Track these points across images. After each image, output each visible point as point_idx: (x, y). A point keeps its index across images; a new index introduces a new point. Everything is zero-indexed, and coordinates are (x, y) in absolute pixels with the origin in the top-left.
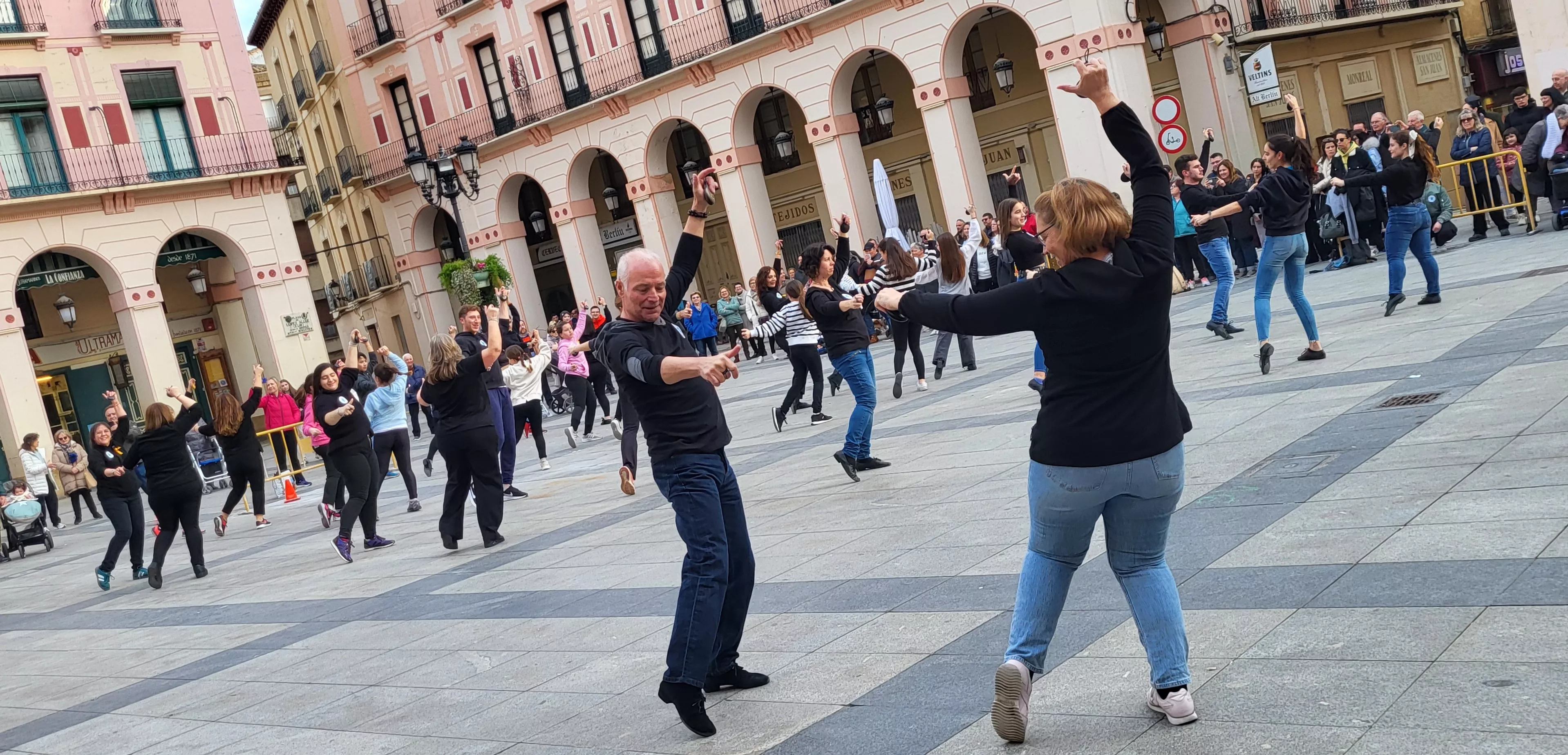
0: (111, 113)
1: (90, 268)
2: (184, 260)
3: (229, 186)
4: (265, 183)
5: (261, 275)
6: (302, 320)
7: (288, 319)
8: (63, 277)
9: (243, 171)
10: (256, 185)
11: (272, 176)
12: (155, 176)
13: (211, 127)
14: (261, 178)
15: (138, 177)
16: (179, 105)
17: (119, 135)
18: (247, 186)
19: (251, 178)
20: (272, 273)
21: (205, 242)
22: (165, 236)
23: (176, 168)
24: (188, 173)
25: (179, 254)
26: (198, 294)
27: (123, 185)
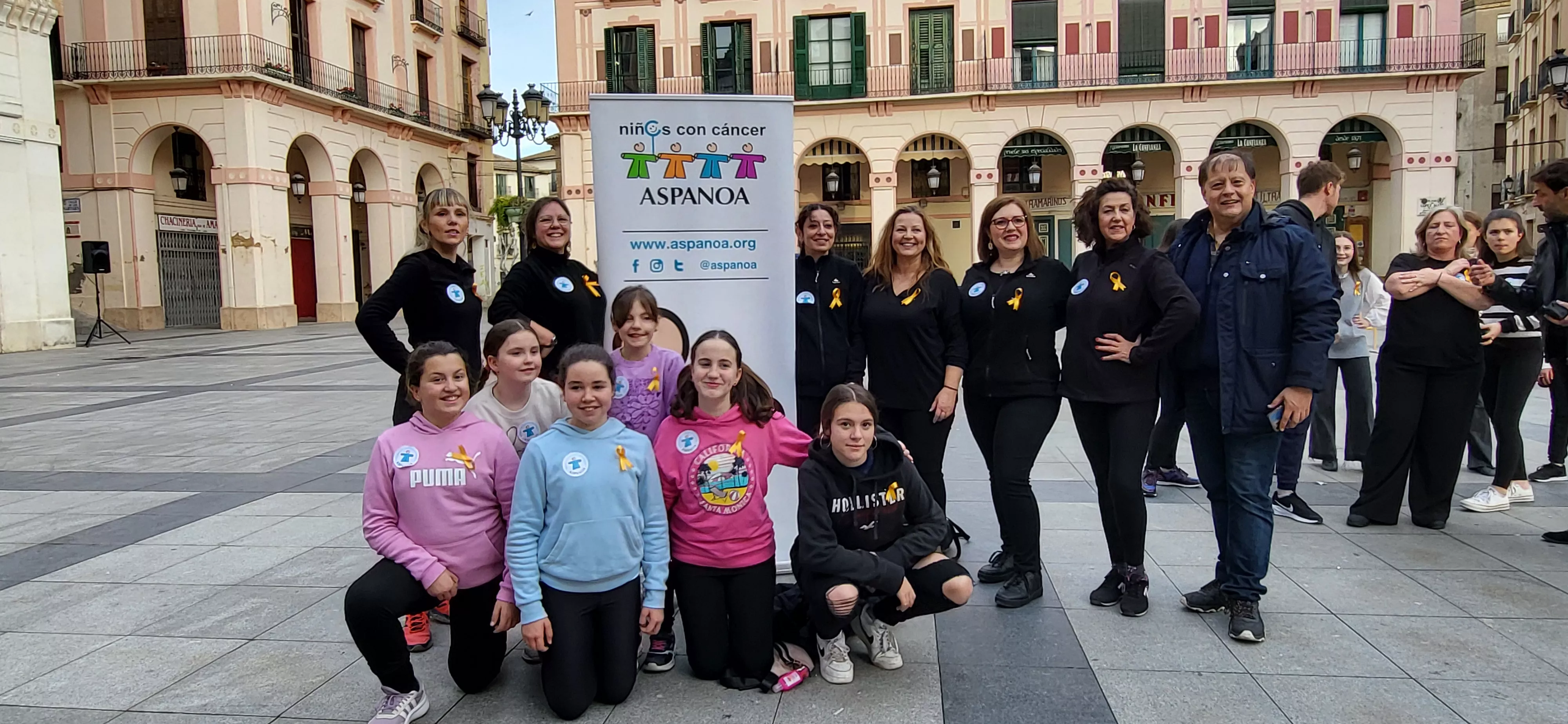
0: (1323, 17)
1: (1272, 138)
2: (1350, 140)
3: (1406, 82)
4: (1440, 82)
5: (1411, 161)
6: (1436, 203)
7: (1424, 201)
8: (1250, 143)
9: (1421, 70)
10: (1431, 82)
11: (1449, 76)
12: (1343, 70)
13: (1405, 30)
14: (1438, 77)
15: (1327, 69)
16: (1383, 11)
17: (1323, 33)
18: (1422, 83)
19: (1428, 76)
20: (1422, 160)
21: (1372, 127)
22: (1336, 119)
23: (1365, 64)
24: (1372, 68)
25: (1347, 135)
26: (1352, 169)
27: (1314, 75)
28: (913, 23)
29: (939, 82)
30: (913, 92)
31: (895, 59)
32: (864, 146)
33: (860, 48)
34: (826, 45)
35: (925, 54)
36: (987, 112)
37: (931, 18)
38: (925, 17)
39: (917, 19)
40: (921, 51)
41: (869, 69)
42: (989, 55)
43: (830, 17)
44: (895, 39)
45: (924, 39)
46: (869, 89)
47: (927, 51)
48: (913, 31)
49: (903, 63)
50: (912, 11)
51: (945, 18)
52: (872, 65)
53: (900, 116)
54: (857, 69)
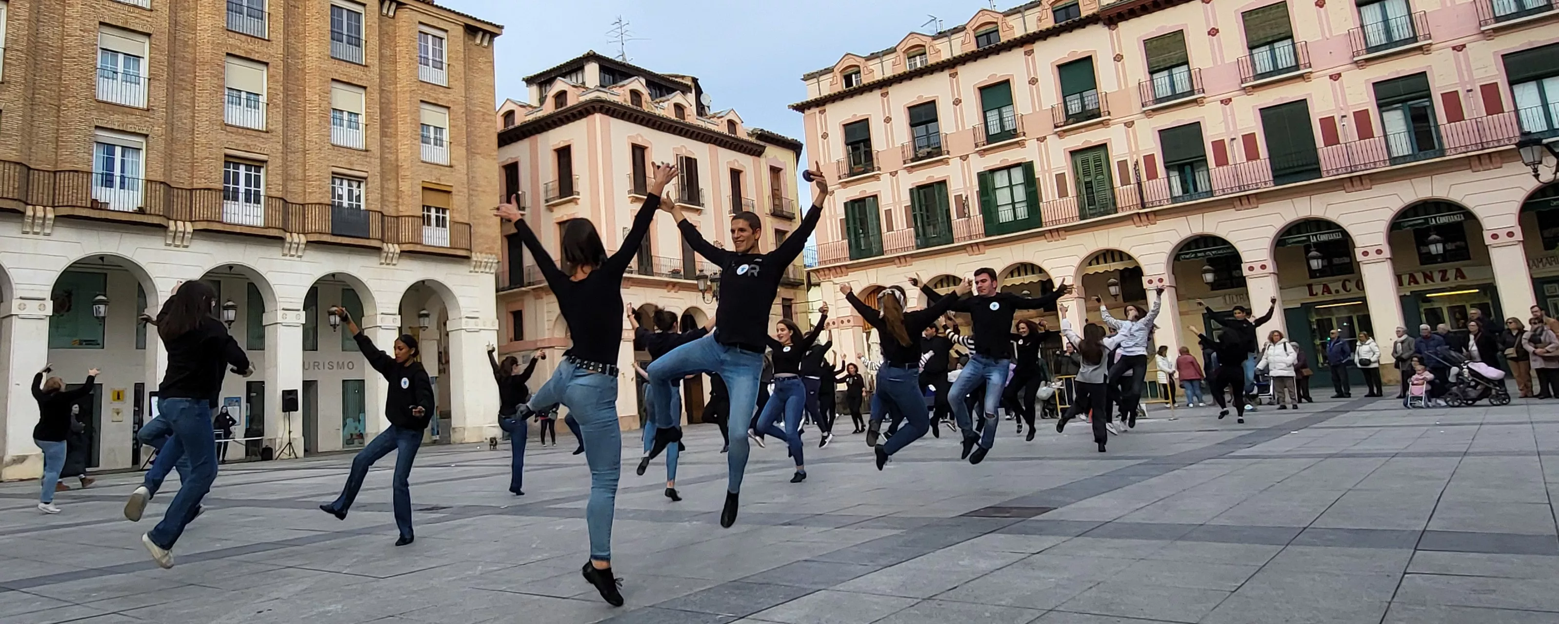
0: (1489, 90)
27: (1484, 148)
28: (1076, 163)
29: (1105, 206)
30: (1082, 217)
31: (1063, 193)
32: (1045, 266)
33: (1033, 189)
34: (1009, 189)
35: (1089, 186)
36: (1150, 226)
37: (1090, 156)
38: (1084, 156)
39: (1079, 158)
40: (1086, 183)
41: (1041, 204)
42: (1144, 177)
43: (1008, 168)
44: (1060, 178)
45: (1086, 173)
46: (1043, 220)
47: (1091, 182)
48: (1077, 167)
49: (1070, 195)
50: (1073, 153)
51: (1102, 154)
52: (1044, 200)
53: (1072, 239)
54: (1031, 206)
